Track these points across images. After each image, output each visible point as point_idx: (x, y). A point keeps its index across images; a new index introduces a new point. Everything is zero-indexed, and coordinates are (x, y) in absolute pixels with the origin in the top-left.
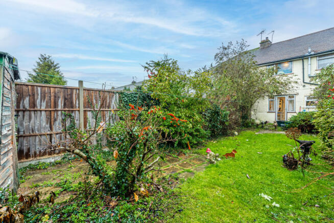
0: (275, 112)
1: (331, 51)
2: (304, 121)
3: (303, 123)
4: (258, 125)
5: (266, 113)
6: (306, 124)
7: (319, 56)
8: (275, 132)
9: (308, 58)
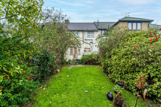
0: (73, 55)
1: (92, 30)
2: (87, 59)
3: (87, 60)
4: (67, 62)
5: (69, 55)
6: (88, 60)
7: (88, 32)
8: (76, 66)
9: (85, 32)
